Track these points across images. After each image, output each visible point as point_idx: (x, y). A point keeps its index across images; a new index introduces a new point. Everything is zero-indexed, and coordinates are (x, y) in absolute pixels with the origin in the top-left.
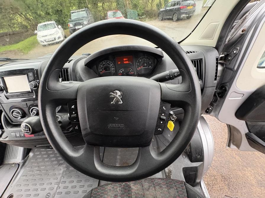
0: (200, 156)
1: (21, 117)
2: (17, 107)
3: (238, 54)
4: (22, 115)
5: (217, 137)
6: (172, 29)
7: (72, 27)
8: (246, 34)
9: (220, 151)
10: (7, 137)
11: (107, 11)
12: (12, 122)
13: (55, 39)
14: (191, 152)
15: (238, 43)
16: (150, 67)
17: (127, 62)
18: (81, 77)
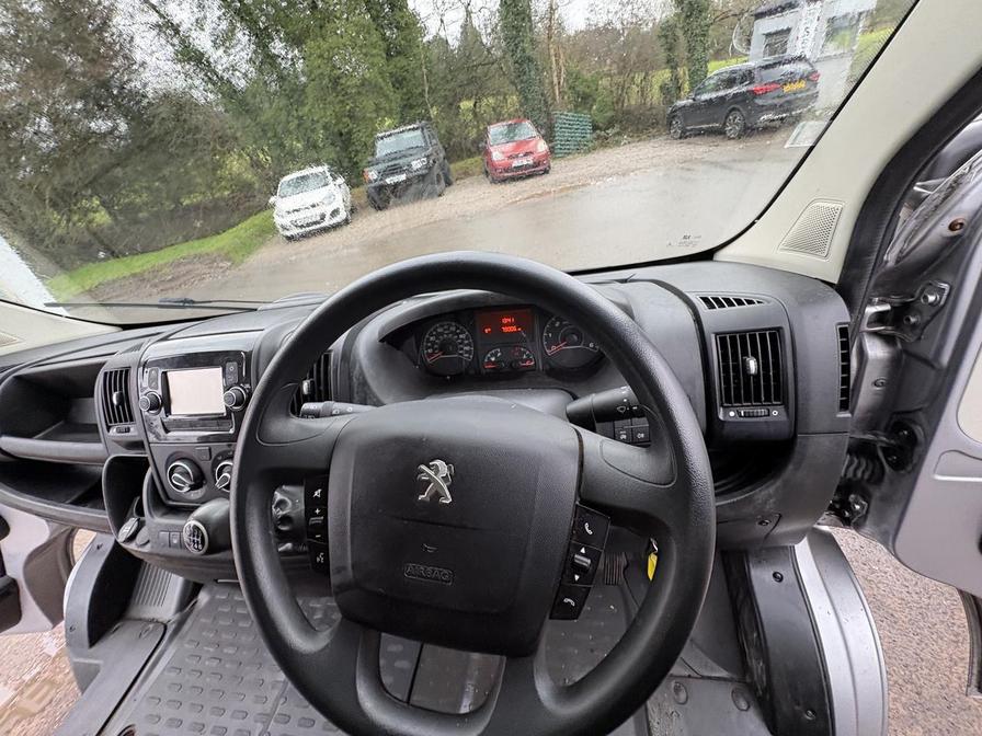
0: (813, 711)
1: (190, 486)
2: (184, 456)
3: (947, 310)
4: (195, 480)
5: (926, 632)
6: (724, 167)
7: (376, 181)
8: (970, 238)
9: (944, 704)
10: (148, 542)
11: (489, 124)
12: (168, 498)
13: (323, 217)
14: (769, 688)
15: (939, 266)
16: (591, 345)
17: (514, 329)
18: (364, 378)
